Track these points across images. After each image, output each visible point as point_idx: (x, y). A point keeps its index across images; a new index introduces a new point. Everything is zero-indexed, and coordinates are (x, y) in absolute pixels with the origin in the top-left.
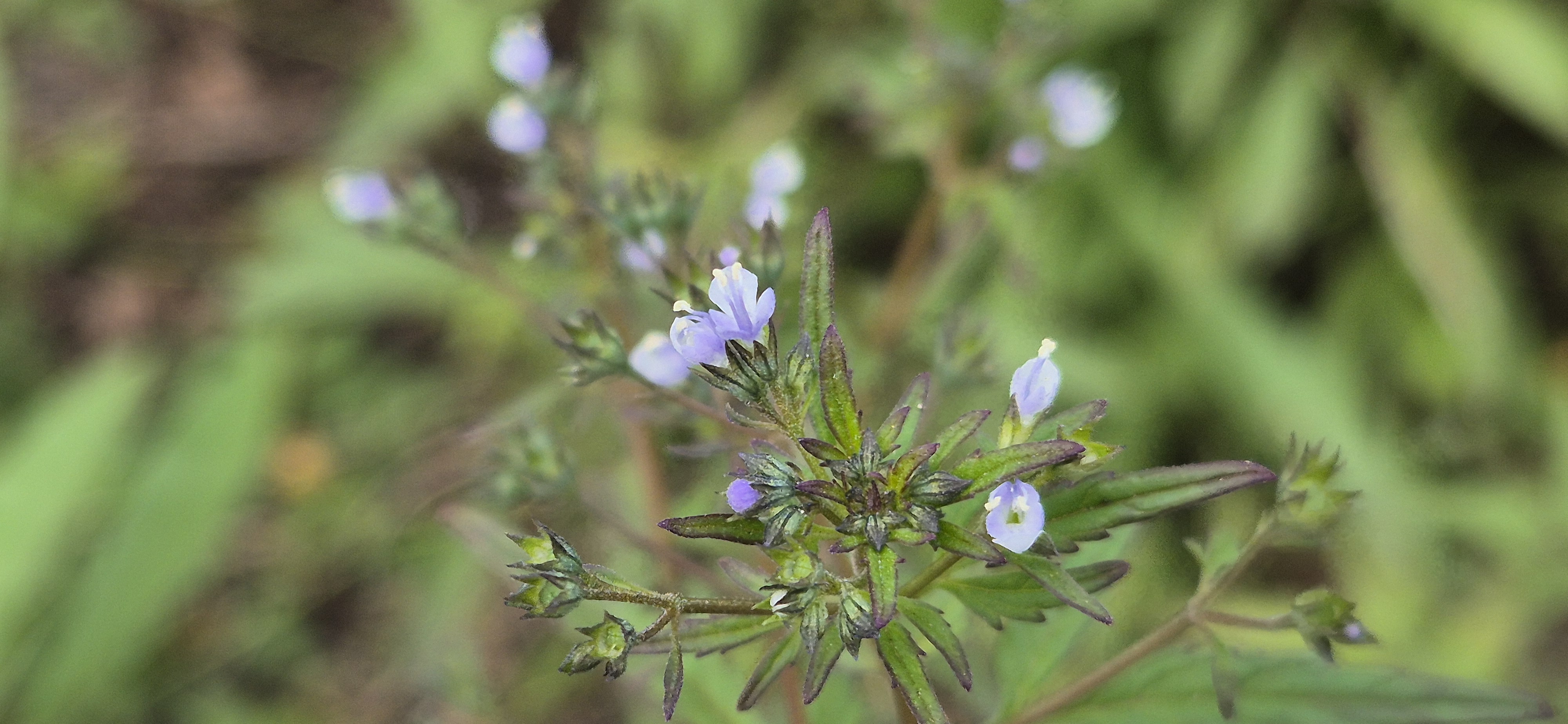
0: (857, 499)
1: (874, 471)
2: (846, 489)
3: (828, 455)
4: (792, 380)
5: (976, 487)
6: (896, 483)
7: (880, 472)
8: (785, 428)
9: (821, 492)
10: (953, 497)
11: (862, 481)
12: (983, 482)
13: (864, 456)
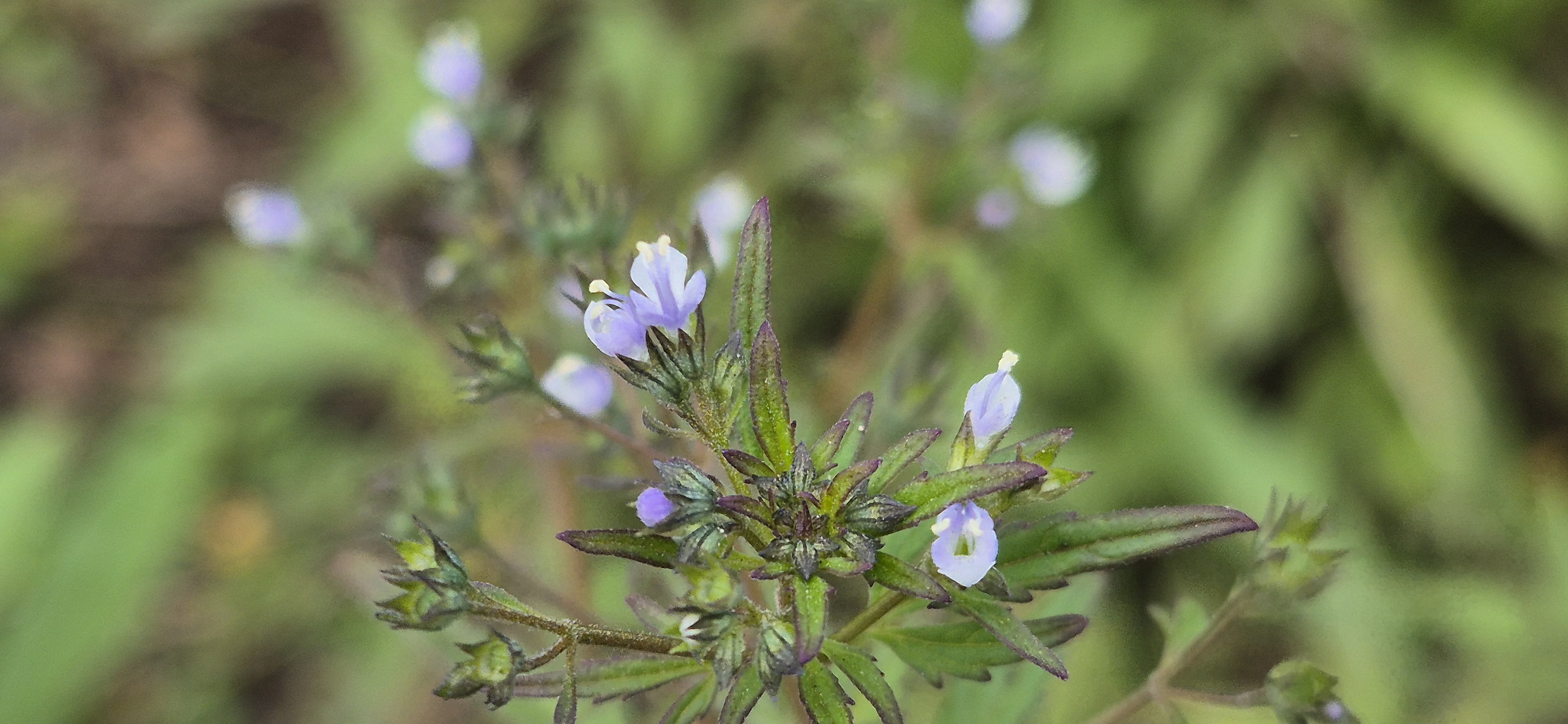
0: (785, 521)
1: (806, 490)
2: (773, 509)
3: (753, 471)
4: (720, 382)
5: (920, 514)
6: (829, 505)
7: (813, 493)
8: (707, 436)
9: (745, 509)
10: (894, 524)
11: (791, 503)
12: (929, 509)
13: (796, 473)
